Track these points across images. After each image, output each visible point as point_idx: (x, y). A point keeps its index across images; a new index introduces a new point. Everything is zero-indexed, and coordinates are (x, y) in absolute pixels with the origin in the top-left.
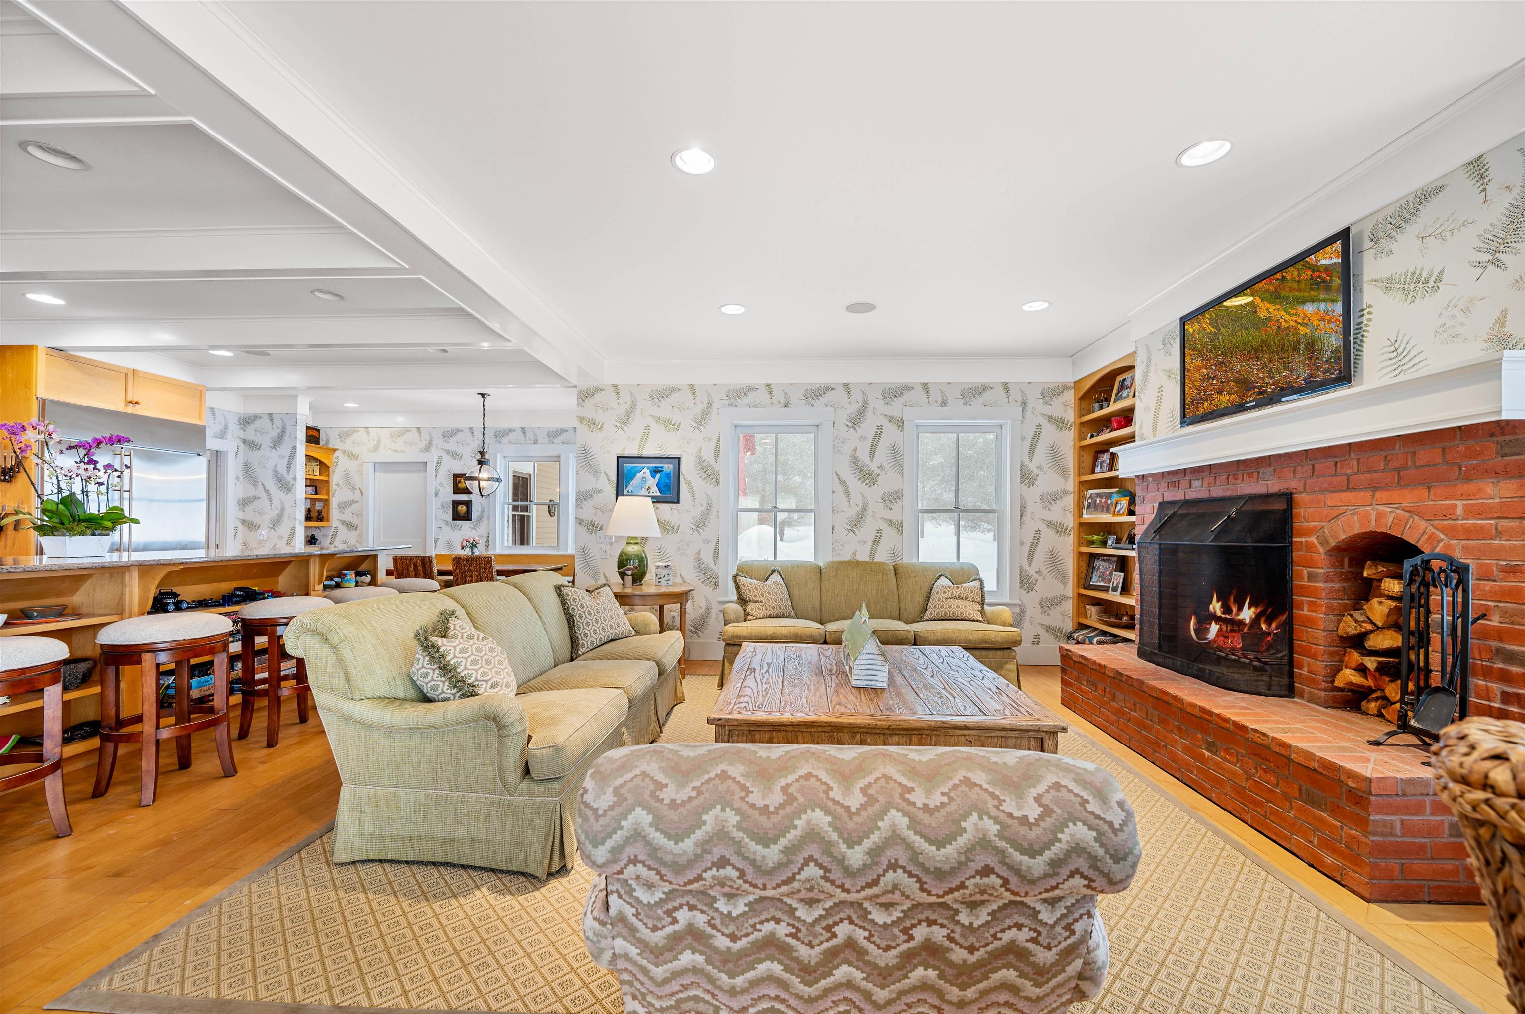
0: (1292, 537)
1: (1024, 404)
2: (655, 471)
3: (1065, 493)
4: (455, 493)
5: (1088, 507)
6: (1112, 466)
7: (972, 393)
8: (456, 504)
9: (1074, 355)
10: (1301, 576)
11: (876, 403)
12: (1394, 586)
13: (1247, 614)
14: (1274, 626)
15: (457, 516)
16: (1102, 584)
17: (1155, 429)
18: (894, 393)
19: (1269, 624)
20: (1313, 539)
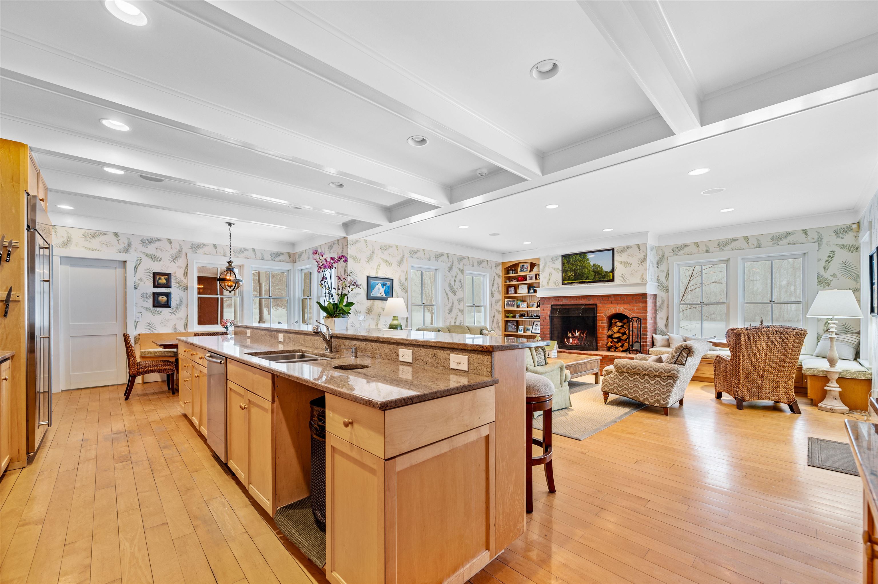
0: (597, 314)
1: (491, 268)
2: (383, 285)
3: (500, 300)
4: (154, 287)
5: (507, 305)
6: (516, 292)
7: (480, 262)
8: (156, 295)
9: (503, 254)
10: (599, 323)
11: (456, 263)
12: (620, 324)
13: (577, 334)
14: (584, 335)
15: (157, 304)
16: (512, 330)
17: (548, 283)
18: (461, 259)
19: (583, 335)
20: (603, 314)
